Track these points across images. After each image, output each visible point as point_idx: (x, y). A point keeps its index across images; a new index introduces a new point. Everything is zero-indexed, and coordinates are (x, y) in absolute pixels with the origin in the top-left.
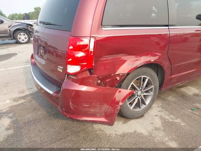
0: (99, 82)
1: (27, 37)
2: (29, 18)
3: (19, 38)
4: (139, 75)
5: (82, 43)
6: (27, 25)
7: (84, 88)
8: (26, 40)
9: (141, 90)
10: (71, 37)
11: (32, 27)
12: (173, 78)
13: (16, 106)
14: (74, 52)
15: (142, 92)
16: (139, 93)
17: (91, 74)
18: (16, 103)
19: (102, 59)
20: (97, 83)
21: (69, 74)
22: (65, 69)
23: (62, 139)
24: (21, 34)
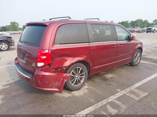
0: (54, 70)
1: (7, 46)
2: (6, 30)
3: (1, 47)
4: (76, 67)
5: (45, 52)
6: (7, 38)
7: (47, 74)
8: (6, 48)
9: (78, 75)
10: (39, 50)
11: (11, 39)
12: (95, 68)
13: (6, 89)
14: (41, 56)
15: (78, 76)
16: (77, 76)
17: (50, 66)
18: (5, 88)
19: (55, 59)
20: (53, 71)
21: (38, 67)
22: (36, 64)
23: (35, 102)
24: (2, 44)
